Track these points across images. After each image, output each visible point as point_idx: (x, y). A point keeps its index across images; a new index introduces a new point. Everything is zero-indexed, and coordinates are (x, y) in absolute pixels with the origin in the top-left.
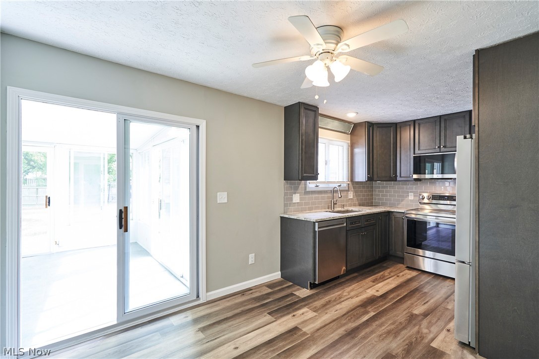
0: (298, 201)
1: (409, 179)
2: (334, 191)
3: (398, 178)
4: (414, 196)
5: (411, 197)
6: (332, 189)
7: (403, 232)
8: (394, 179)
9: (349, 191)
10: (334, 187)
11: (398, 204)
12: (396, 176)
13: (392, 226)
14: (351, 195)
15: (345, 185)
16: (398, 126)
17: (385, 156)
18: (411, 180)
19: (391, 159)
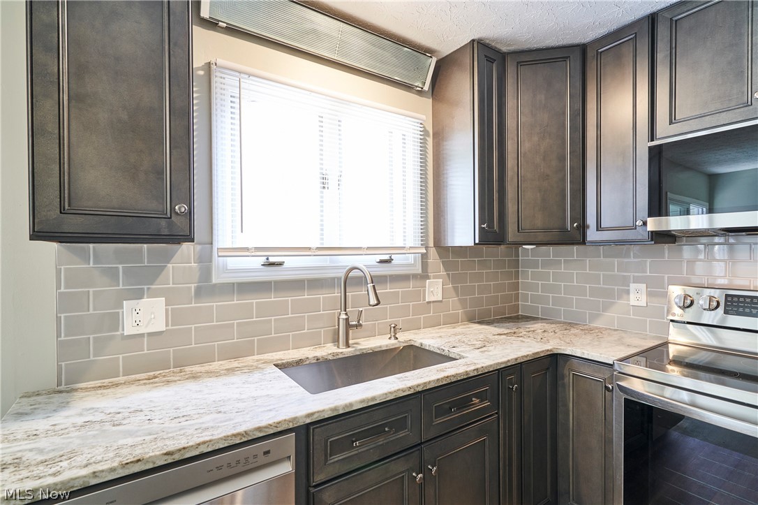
0: (160, 326)
1: (629, 235)
2: (350, 280)
3: (592, 235)
4: (649, 294)
5: (638, 296)
6: (342, 274)
7: (607, 442)
8: (577, 237)
9: (428, 277)
10: (351, 265)
12: (583, 227)
13: (566, 406)
14: (435, 289)
15: (410, 259)
16: (591, 54)
17: (544, 159)
18: (640, 237)
19: (563, 169)
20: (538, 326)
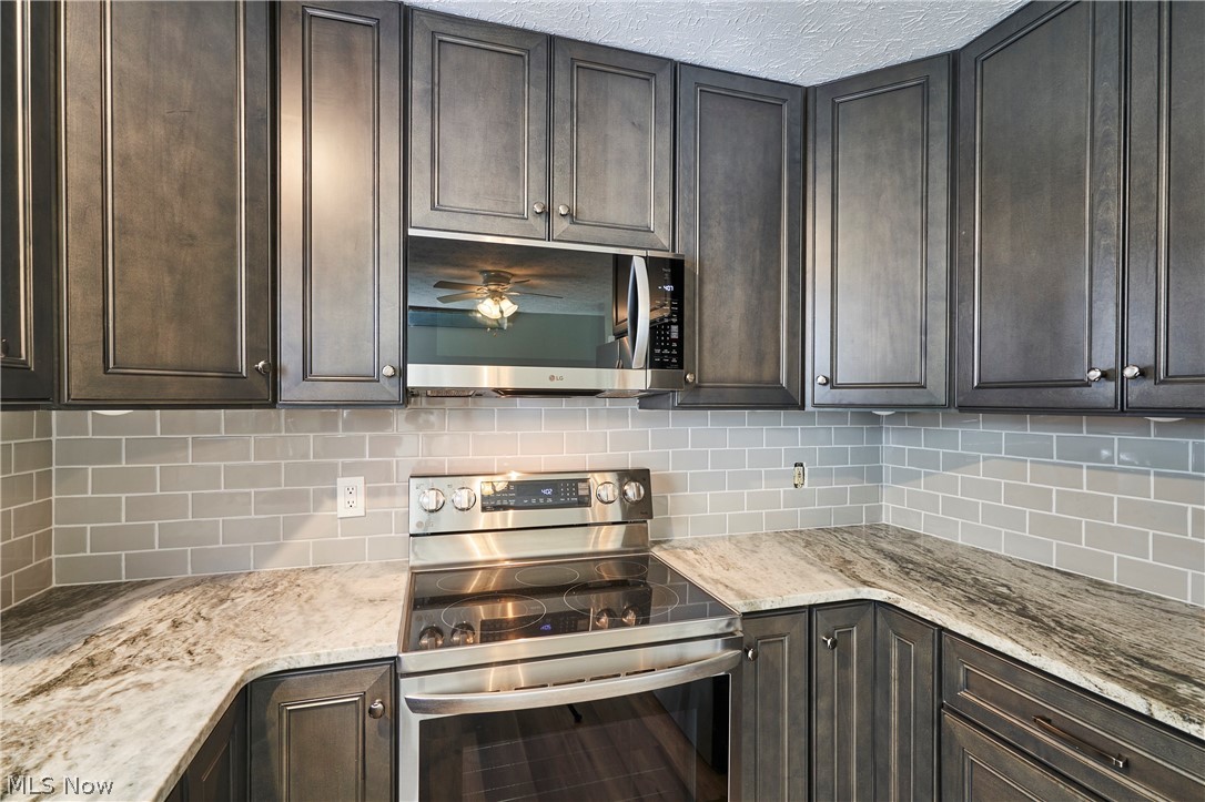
1: (367, 393)
3: (290, 389)
4: (372, 493)
5: (350, 499)
8: (262, 391)
11: (265, 554)
12: (274, 371)
17: (183, 191)
18: (386, 397)
19: (229, 231)
20: (139, 613)
